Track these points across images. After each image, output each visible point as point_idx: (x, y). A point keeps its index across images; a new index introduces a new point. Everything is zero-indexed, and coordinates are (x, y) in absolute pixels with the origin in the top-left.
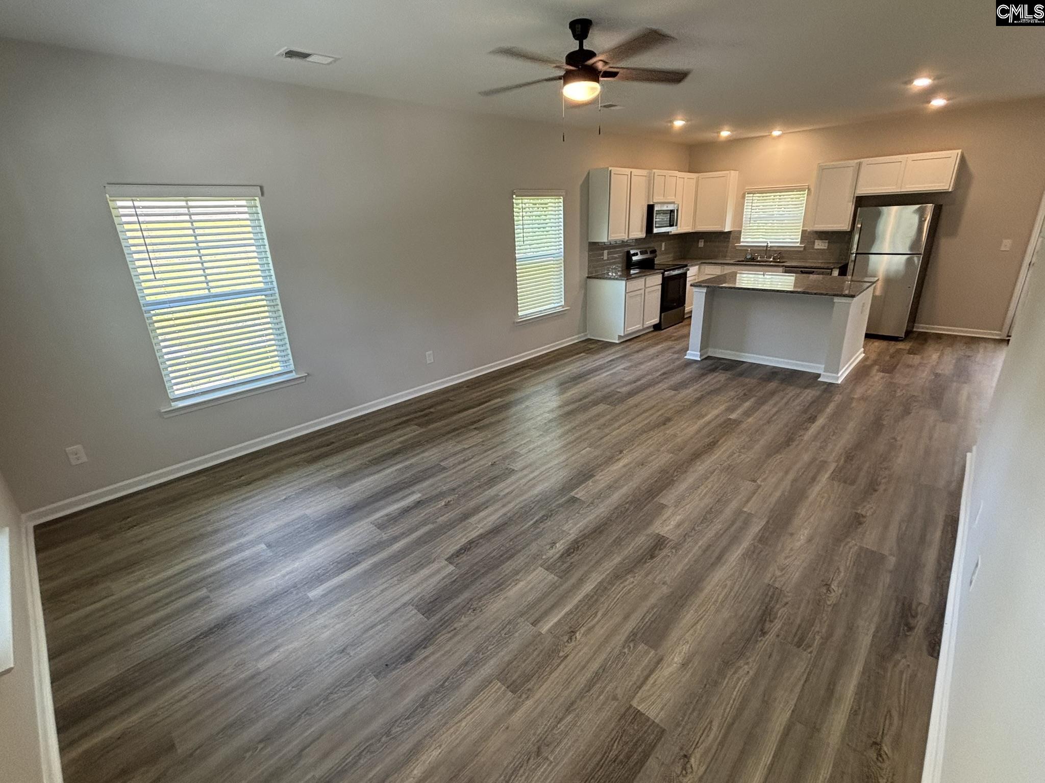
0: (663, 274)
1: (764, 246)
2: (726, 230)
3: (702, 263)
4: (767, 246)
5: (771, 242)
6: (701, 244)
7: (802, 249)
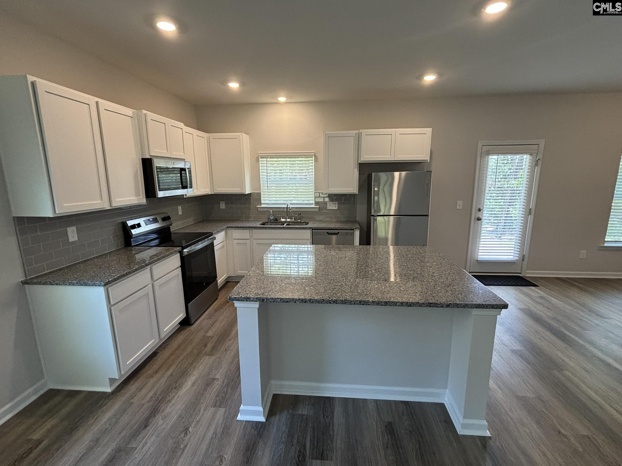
0: (181, 253)
1: (284, 208)
2: (247, 192)
3: (228, 227)
4: (287, 208)
5: (291, 204)
6: (223, 206)
7: (317, 210)
